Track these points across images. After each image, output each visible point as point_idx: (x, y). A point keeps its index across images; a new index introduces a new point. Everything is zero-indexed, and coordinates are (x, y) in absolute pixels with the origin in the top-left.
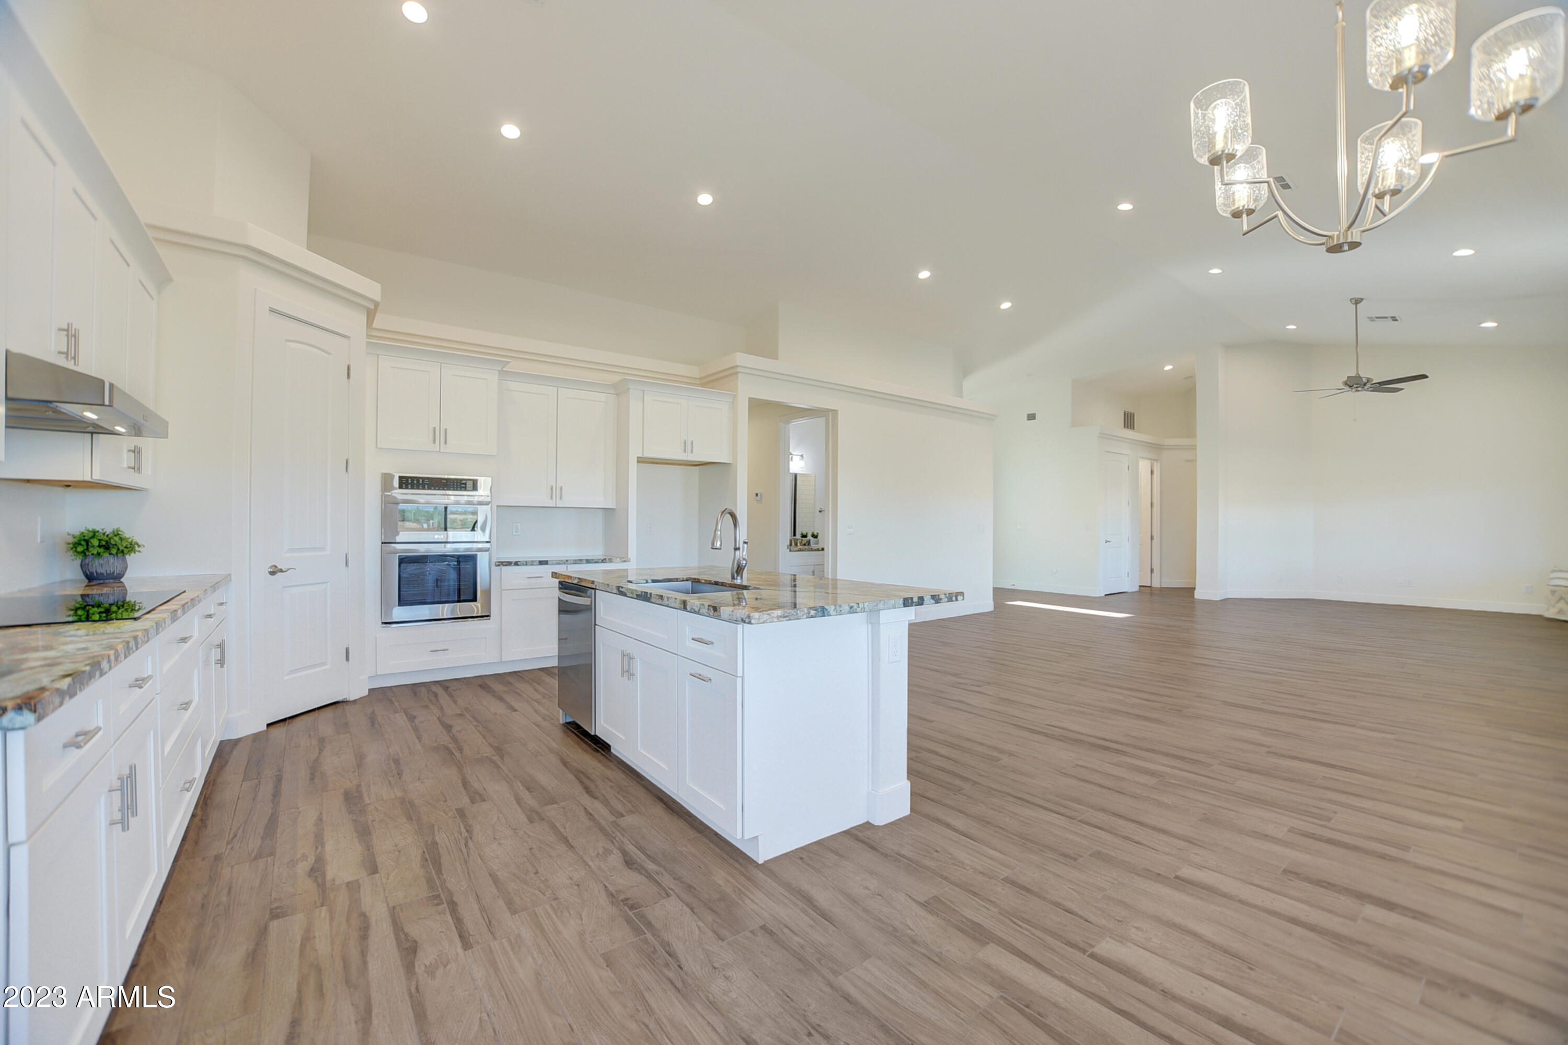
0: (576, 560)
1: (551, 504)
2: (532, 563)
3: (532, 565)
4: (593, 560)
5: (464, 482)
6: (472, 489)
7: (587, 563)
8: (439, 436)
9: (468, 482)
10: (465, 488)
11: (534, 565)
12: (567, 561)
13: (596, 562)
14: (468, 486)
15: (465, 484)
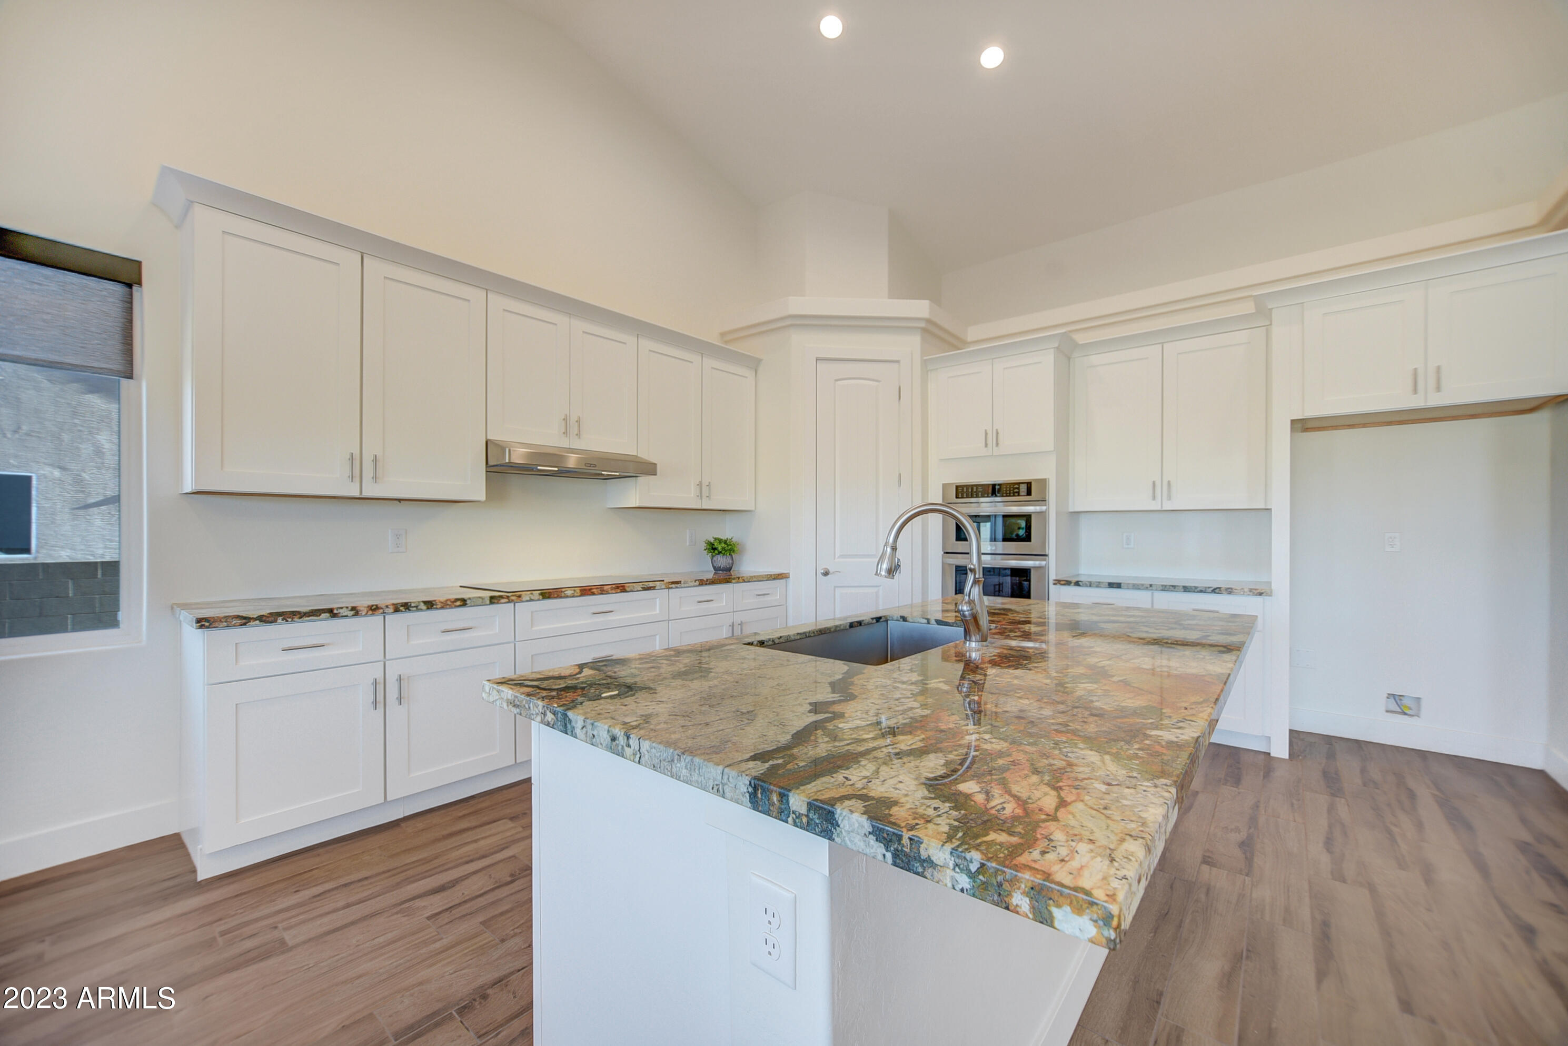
0: (1166, 586)
1: (1155, 506)
2: (1098, 585)
3: (1097, 587)
4: (1196, 588)
5: (1017, 486)
6: (1025, 493)
7: (1185, 591)
8: (992, 438)
9: (1021, 485)
10: (1018, 493)
11: (1100, 587)
12: (1151, 586)
13: (1201, 591)
14: (1021, 490)
15: (1018, 488)
